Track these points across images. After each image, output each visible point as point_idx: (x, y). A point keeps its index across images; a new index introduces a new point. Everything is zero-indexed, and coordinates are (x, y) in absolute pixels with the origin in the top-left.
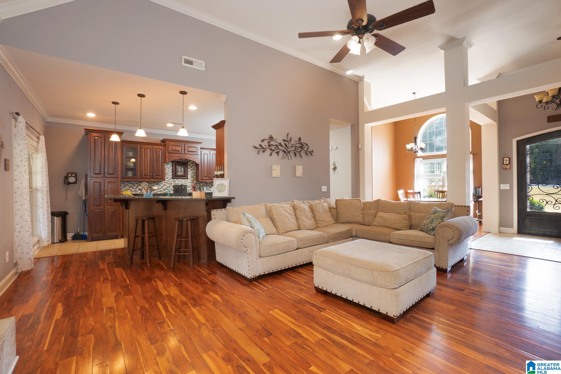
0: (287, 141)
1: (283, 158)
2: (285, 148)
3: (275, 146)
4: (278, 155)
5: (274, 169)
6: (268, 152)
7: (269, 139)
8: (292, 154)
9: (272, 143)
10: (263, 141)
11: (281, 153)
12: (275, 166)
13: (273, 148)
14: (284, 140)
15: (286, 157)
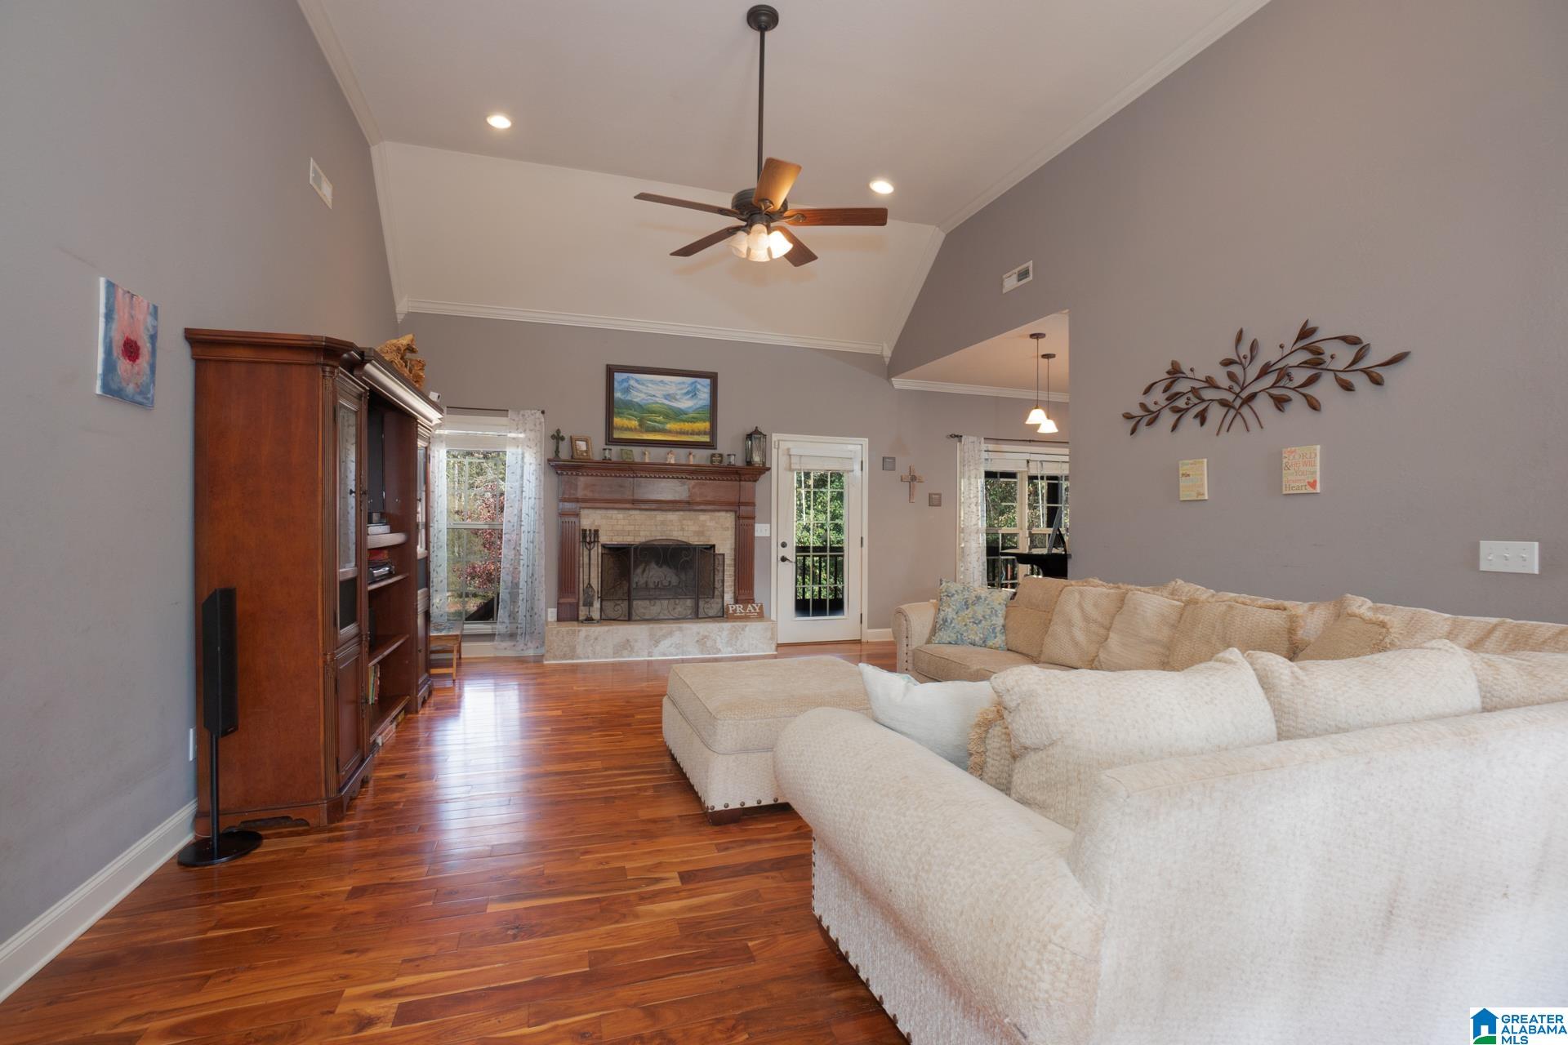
0: (1236, 363)
1: (1224, 427)
2: (1230, 389)
3: (1190, 395)
4: (1202, 423)
5: (1183, 475)
6: (1168, 418)
7: (1168, 376)
8: (1263, 404)
9: (1182, 386)
10: (1147, 391)
11: (1216, 413)
12: (1187, 464)
13: (1181, 403)
14: (1227, 363)
15: (1238, 421)
